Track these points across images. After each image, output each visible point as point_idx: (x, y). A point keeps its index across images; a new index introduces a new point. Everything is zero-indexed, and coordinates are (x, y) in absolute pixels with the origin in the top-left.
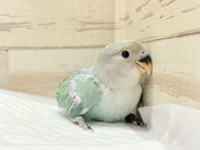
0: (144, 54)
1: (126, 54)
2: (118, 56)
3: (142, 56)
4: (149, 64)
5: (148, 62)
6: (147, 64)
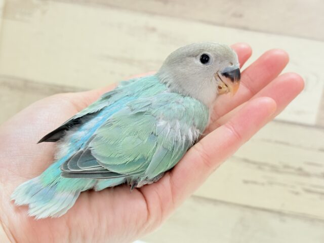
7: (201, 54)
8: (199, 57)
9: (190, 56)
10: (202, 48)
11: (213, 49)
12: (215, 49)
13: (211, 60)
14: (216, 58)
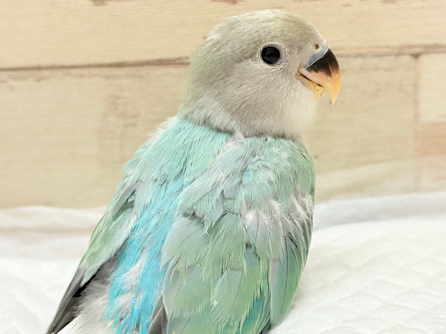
0: (319, 50)
1: (271, 55)
2: (252, 60)
3: (314, 56)
4: (333, 74)
5: (331, 68)
6: (329, 73)
7: (260, 49)
8: (258, 56)
9: (240, 61)
10: (257, 39)
11: (278, 33)
12: (282, 31)
13: (283, 54)
14: (291, 46)
